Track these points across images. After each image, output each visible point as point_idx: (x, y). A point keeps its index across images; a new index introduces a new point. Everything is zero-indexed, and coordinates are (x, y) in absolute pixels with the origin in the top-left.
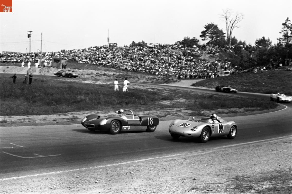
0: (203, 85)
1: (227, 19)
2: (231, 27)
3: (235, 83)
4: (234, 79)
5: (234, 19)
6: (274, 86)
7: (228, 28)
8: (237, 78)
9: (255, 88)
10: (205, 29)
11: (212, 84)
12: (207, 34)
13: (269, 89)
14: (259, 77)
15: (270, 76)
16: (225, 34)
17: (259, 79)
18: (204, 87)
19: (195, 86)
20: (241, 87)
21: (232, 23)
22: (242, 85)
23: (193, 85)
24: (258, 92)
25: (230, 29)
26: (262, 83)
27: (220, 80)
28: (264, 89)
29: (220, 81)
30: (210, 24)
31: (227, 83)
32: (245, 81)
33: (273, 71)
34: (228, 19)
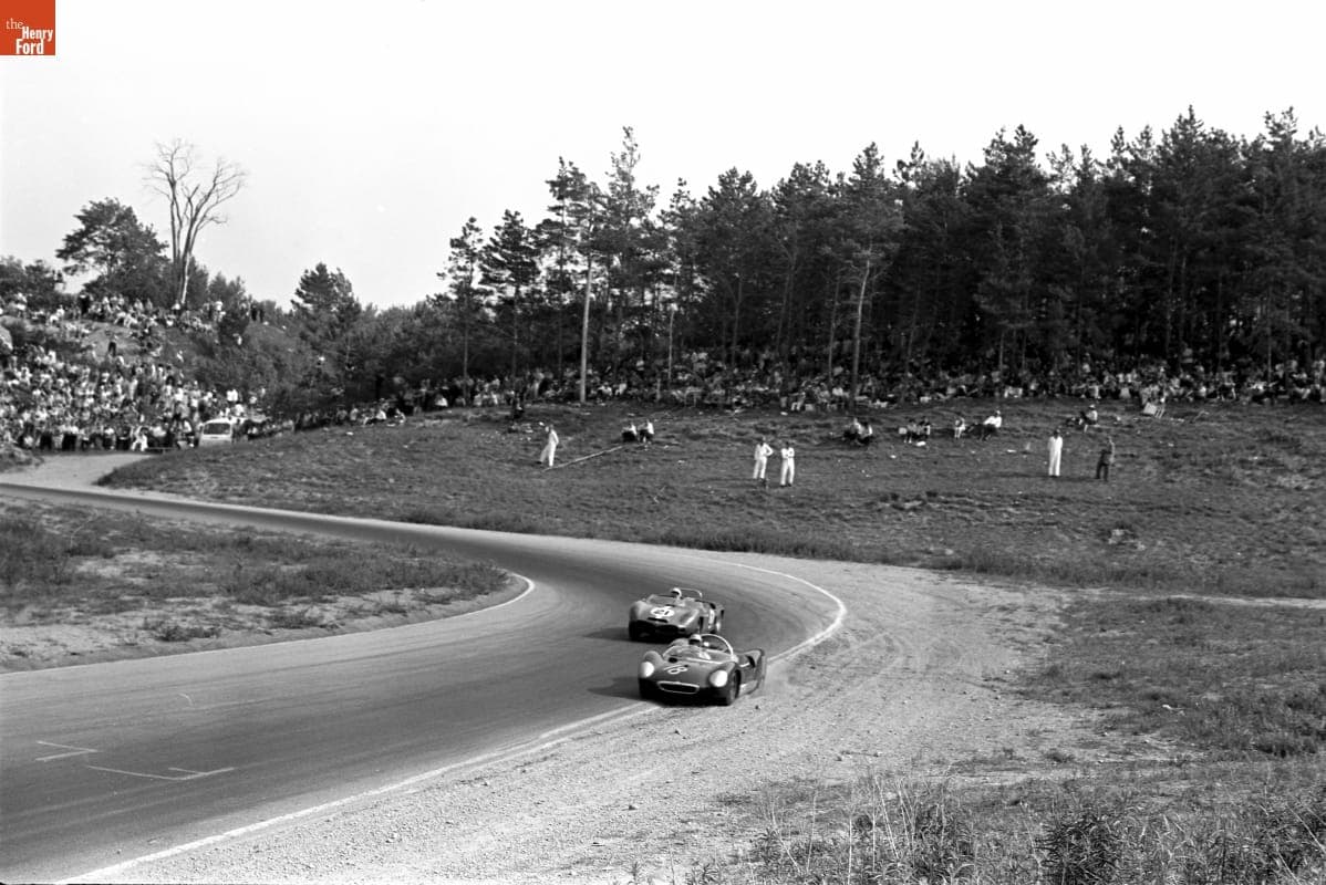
0: (148, 482)
1: (173, 184)
2: (193, 220)
3: (276, 476)
4: (269, 457)
5: (206, 187)
6: (434, 491)
7: (177, 222)
8: (281, 454)
9: (361, 499)
10: (81, 226)
11: (186, 479)
12: (90, 248)
13: (416, 502)
14: (369, 452)
15: (413, 449)
16: (163, 246)
17: (369, 461)
18: (151, 489)
19: (116, 488)
20: (302, 493)
21: (195, 201)
22: (306, 483)
23: (105, 481)
24: (377, 512)
25: (186, 228)
26: (386, 479)
27: (215, 461)
28: (397, 502)
29: (212, 465)
30: (101, 205)
31: (243, 474)
32: (315, 466)
33: (421, 429)
34: (178, 187)
